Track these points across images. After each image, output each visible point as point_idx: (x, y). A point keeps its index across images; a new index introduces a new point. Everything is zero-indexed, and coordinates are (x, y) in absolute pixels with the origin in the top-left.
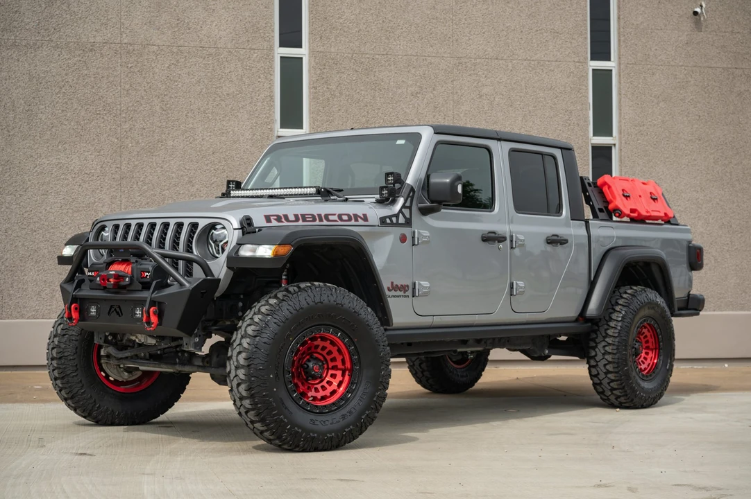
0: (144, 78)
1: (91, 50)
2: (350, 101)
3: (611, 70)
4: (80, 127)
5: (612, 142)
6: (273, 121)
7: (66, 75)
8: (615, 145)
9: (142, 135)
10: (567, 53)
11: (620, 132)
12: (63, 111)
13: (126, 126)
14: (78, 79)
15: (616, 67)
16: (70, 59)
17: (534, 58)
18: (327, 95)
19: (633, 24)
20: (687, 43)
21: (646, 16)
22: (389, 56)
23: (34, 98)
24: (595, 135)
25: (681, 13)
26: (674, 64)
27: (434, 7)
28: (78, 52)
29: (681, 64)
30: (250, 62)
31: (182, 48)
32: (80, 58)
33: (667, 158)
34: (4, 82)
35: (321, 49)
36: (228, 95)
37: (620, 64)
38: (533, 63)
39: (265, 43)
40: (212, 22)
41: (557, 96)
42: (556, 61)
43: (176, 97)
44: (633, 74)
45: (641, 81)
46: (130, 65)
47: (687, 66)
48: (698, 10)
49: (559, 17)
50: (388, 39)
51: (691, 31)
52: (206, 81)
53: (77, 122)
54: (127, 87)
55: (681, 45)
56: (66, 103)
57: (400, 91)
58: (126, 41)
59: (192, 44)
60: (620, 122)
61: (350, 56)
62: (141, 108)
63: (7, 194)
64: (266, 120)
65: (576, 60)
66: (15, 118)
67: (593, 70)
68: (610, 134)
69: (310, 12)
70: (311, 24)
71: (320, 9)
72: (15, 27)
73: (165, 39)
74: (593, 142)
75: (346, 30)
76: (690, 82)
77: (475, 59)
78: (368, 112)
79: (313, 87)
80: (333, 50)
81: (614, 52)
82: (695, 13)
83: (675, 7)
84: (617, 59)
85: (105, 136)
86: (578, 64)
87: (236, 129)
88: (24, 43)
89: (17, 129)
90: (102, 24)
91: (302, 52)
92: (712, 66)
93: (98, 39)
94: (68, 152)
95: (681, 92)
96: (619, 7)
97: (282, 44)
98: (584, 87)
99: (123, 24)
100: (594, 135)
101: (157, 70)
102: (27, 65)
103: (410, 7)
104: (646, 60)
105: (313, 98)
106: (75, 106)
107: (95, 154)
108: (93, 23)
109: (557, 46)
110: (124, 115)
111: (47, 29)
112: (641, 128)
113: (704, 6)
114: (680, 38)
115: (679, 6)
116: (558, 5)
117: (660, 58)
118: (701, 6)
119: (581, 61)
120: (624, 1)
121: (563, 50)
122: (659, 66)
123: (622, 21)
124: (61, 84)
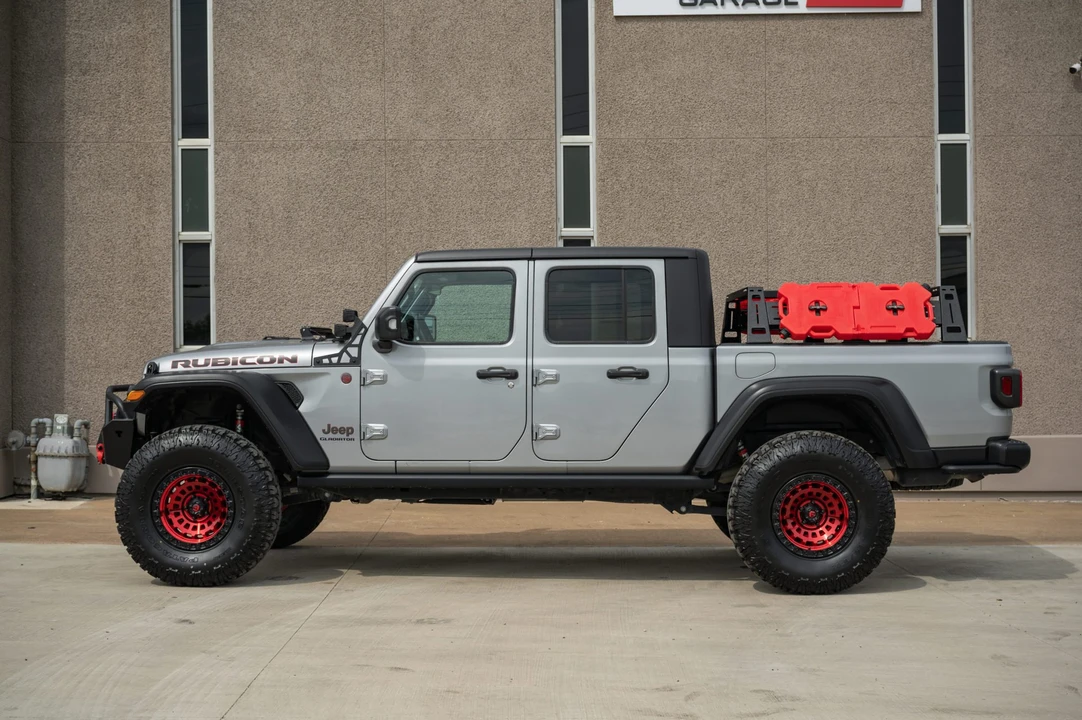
0: (411, 177)
1: (353, 149)
2: (643, 193)
3: (965, 144)
4: (342, 234)
5: (967, 231)
6: (557, 219)
7: (327, 177)
8: (970, 234)
9: (409, 240)
10: (908, 126)
11: (976, 220)
12: (324, 217)
13: (393, 231)
14: (339, 182)
15: (972, 141)
16: (330, 159)
17: (867, 134)
18: (617, 187)
19: (992, 88)
20: (1063, 107)
21: (1009, 77)
22: (690, 140)
23: (293, 204)
24: (944, 222)
25: (1056, 71)
26: (1045, 133)
27: (743, 80)
28: (339, 152)
29: (1054, 133)
30: (529, 153)
31: (452, 142)
32: (341, 159)
33: (1037, 248)
34: (262, 187)
35: (610, 136)
36: (504, 192)
37: (976, 136)
38: (864, 140)
39: (546, 133)
40: (486, 110)
41: (895, 179)
42: (894, 137)
43: (446, 197)
44: (992, 148)
45: (1002, 156)
46: (395, 164)
47: (1063, 136)
48: (1077, 66)
49: (897, 84)
50: (687, 119)
51: (1068, 92)
52: (479, 178)
53: (339, 228)
54: (393, 187)
55: (1054, 110)
56: (327, 208)
57: (702, 180)
58: (390, 137)
59: (463, 137)
60: (975, 206)
61: (643, 142)
62: (408, 211)
63: (267, 309)
64: (546, 219)
65: (919, 133)
66: (273, 226)
67: (942, 145)
68: (964, 222)
69: (598, 94)
70: (598, 108)
71: (608, 89)
72: (273, 128)
73: (433, 133)
74: (942, 231)
75: (638, 112)
76: (1067, 154)
77: (794, 138)
78: (664, 206)
79: (601, 180)
80: (623, 136)
81: (969, 121)
82: (1073, 70)
83: (1048, 64)
84: (972, 131)
85: (369, 242)
86: (921, 139)
87: (513, 230)
88: (283, 144)
89: (276, 239)
90: (365, 120)
91: (588, 139)
93: (361, 137)
94: (329, 261)
95: (1055, 167)
96: (974, 67)
97: (566, 132)
98: (929, 167)
99: (388, 118)
100: (942, 224)
101: (424, 168)
102: (285, 169)
103: (714, 82)
104: (1009, 130)
105: (601, 192)
106: (337, 210)
107: (359, 262)
108: (354, 119)
109: (895, 119)
110: (389, 219)
111: (307, 128)
112: (1003, 213)
114: (1053, 102)
115: (1052, 63)
116: (897, 70)
117: (1027, 127)
119: (925, 134)
120: (980, 60)
121: (903, 123)
122: (1026, 137)
123: (978, 85)
124: (322, 187)
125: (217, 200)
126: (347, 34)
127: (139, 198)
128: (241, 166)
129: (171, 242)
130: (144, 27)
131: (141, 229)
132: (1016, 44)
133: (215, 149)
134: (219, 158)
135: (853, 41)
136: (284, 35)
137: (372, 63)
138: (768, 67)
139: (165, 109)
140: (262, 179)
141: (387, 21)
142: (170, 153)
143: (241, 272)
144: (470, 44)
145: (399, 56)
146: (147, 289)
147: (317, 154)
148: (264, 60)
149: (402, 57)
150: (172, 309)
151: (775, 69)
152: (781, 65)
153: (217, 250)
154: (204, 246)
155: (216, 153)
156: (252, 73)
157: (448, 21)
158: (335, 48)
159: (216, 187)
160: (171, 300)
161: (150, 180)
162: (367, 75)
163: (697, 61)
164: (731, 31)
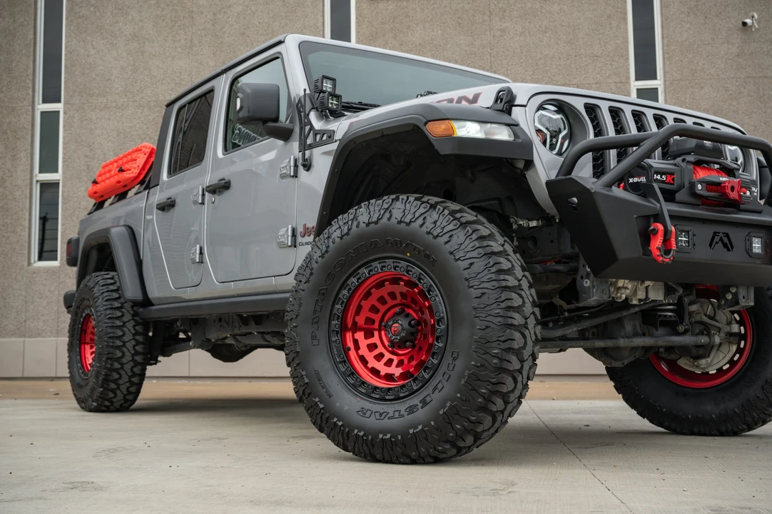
3: (657, 89)
7: (147, 128)
10: (607, 75)
15: (662, 86)
16: (150, 115)
19: (678, 41)
20: (738, 55)
21: (691, 32)
23: (121, 150)
25: (731, 26)
26: (723, 76)
27: (472, 44)
29: (732, 76)
32: (158, 114)
34: (98, 138)
37: (665, 81)
42: (597, 83)
44: (679, 90)
45: (688, 96)
47: (740, 78)
48: (749, 21)
49: (598, 41)
51: (742, 42)
55: (731, 58)
65: (618, 80)
67: (638, 90)
72: (107, 92)
76: (743, 93)
81: (660, 70)
82: (744, 24)
83: (724, 21)
84: (663, 77)
86: (619, 84)
88: (114, 104)
90: (176, 84)
92: (768, 75)
95: (734, 103)
96: (662, 27)
102: (116, 123)
103: (449, 46)
104: (693, 75)
108: (169, 83)
109: (597, 69)
111: (133, 92)
113: (756, 16)
114: (730, 51)
115: (728, 20)
116: (598, 31)
117: (708, 72)
118: (753, 17)
119: (623, 81)
120: (666, 20)
121: (603, 72)
122: (707, 80)
123: (666, 40)
124: (143, 137)
125: (64, 148)
126: (164, 20)
127: (6, 147)
128: (82, 122)
129: (28, 181)
130: (14, 21)
131: (7, 172)
132: (696, 6)
133: (64, 110)
134: (66, 117)
135: (561, 9)
136: (117, 22)
137: (183, 41)
138: (492, 32)
139: (28, 81)
140: (98, 132)
141: (195, 9)
142: (30, 113)
143: (80, 203)
144: (257, 24)
145: (203, 35)
146: (10, 218)
147: (140, 111)
148: (101, 42)
149: (206, 36)
150: (27, 233)
151: (498, 33)
152: (502, 30)
153: (63, 186)
154: (55, 185)
155: (65, 113)
156: (93, 52)
157: (241, 7)
158: (155, 30)
159: (64, 138)
160: (27, 225)
161: (15, 134)
162: (179, 50)
163: (435, 30)
164: (462, 5)
